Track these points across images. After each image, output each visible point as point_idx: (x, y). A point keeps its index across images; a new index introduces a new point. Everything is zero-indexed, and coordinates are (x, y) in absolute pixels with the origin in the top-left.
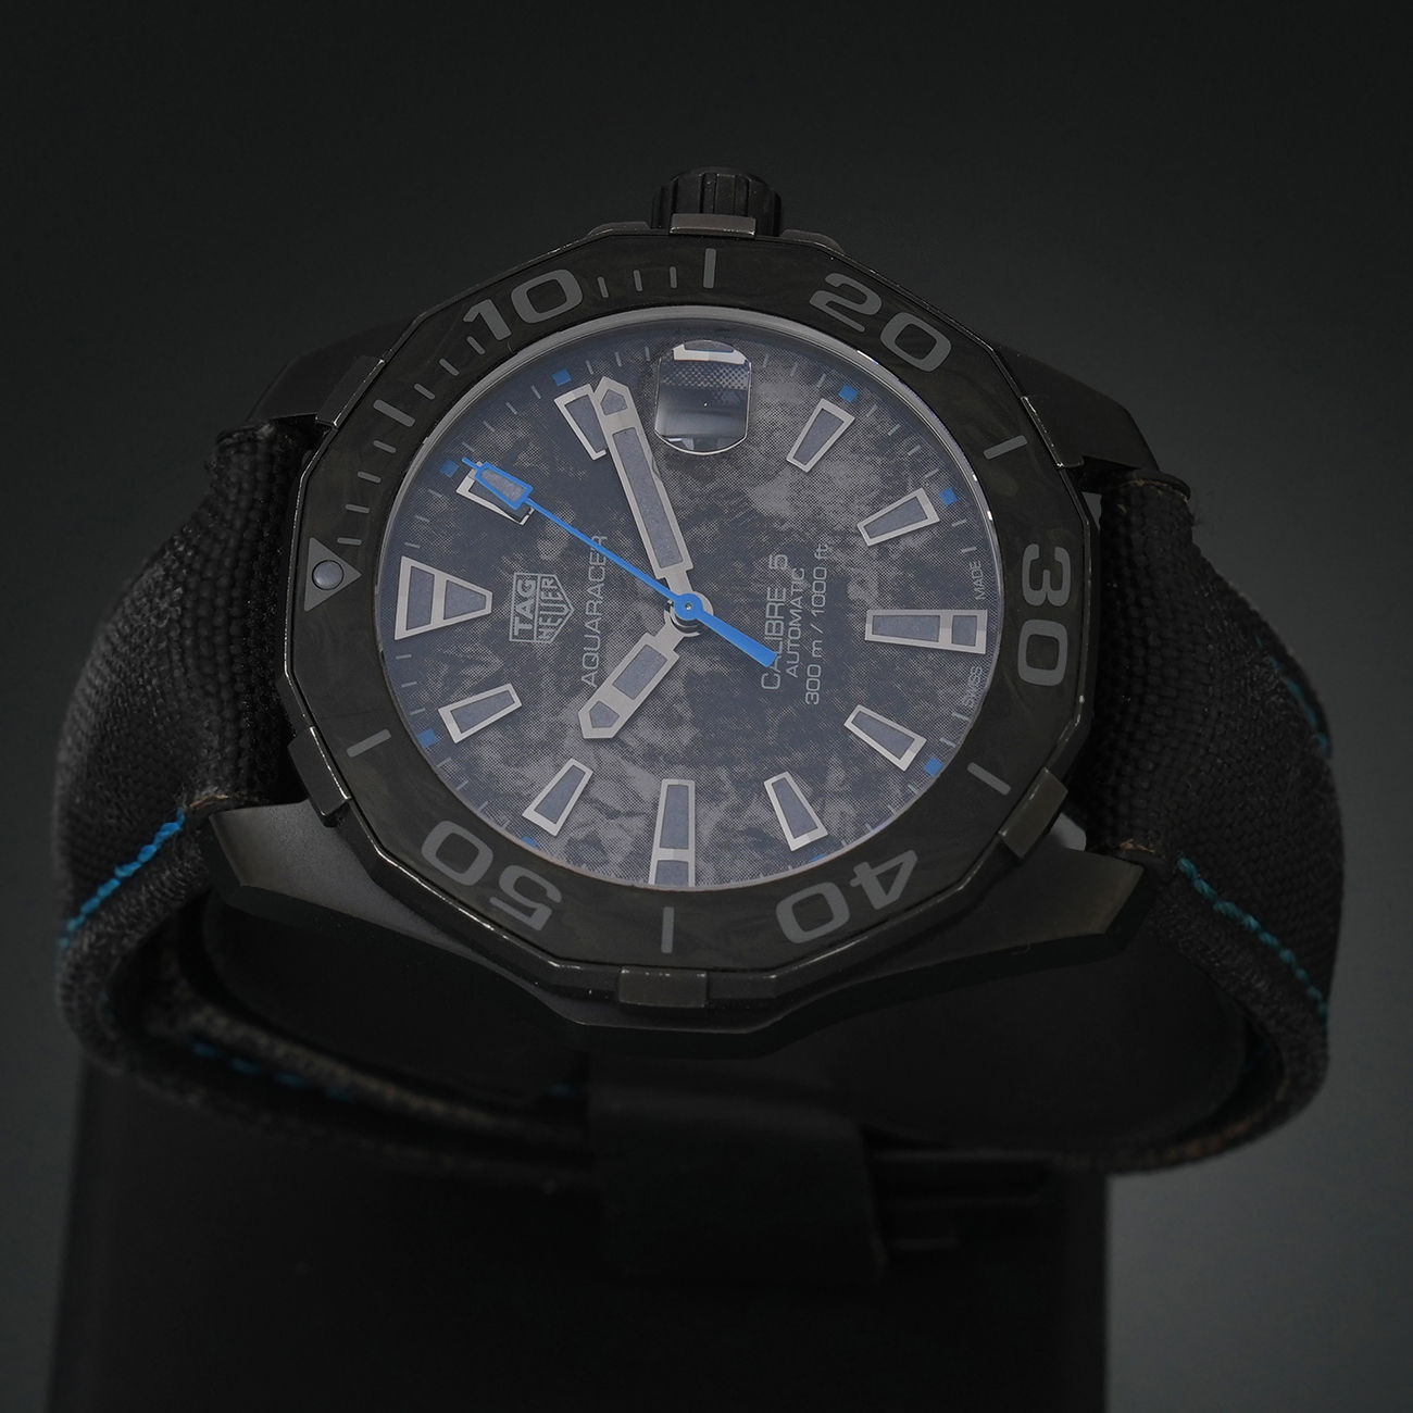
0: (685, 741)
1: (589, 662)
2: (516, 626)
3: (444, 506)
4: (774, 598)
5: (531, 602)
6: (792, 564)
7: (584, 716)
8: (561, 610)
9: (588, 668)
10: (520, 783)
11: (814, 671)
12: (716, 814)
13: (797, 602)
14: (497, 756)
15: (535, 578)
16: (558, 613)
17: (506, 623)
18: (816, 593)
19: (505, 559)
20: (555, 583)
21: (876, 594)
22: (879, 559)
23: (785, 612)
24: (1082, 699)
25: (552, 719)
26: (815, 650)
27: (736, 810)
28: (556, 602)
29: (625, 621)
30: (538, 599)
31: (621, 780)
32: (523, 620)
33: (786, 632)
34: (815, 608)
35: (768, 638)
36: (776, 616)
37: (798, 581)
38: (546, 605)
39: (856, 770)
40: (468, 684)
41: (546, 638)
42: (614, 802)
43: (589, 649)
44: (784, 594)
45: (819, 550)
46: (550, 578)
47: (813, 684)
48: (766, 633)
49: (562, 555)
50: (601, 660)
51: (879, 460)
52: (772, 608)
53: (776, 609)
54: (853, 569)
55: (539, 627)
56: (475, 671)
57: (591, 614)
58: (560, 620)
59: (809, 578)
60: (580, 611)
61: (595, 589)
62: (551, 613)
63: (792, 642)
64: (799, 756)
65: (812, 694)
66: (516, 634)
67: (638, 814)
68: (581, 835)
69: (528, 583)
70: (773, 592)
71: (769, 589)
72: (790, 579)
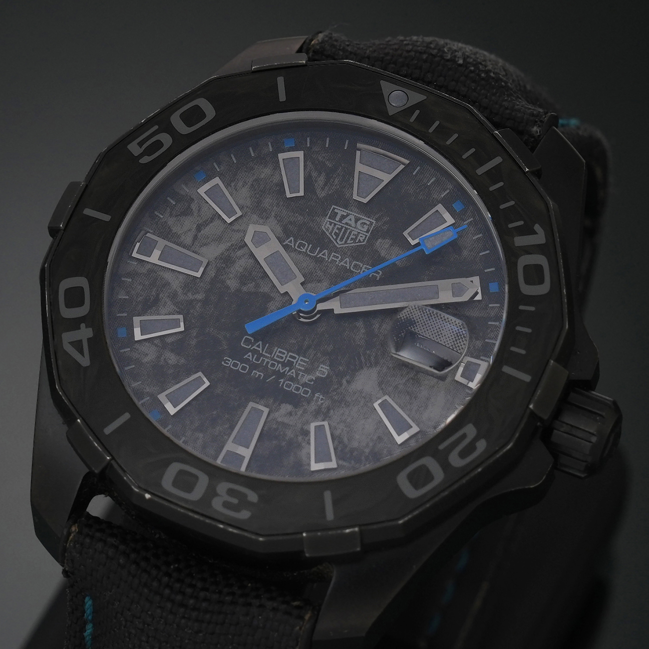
0: (228, 282)
1: (300, 245)
2: (341, 212)
3: (435, 196)
4: (300, 362)
5: (353, 225)
6: (318, 378)
7: (265, 229)
8: (342, 239)
9: (298, 243)
10: (240, 184)
11: (244, 368)
12: (176, 284)
13: (293, 373)
14: (262, 176)
15: (367, 232)
16: (340, 237)
17: (346, 207)
18: (294, 386)
19: (386, 219)
20: (360, 241)
21: (280, 420)
22: (302, 429)
23: (290, 364)
24: (148, 496)
25: (273, 214)
26: (257, 373)
27: (174, 296)
28: (348, 238)
29: (319, 273)
30: (353, 229)
31: (219, 239)
32: (343, 217)
33: (275, 361)
34: (284, 383)
35: (275, 349)
36: (288, 358)
37: (306, 378)
38: (348, 233)
39: (170, 371)
40: (314, 174)
41: (326, 225)
42: (206, 231)
43: (310, 247)
44: (300, 368)
45: (321, 397)
46: (364, 240)
47: (235, 365)
48: (279, 349)
49: (377, 251)
50: (300, 252)
51: (367, 451)
52: (294, 358)
53: (292, 360)
54: (301, 412)
55: (335, 225)
56: (321, 180)
57: (332, 255)
58: (335, 237)
59: (305, 385)
60: (336, 250)
61: (347, 263)
62: (341, 233)
63: (268, 363)
64: (193, 342)
65: (230, 363)
66: (336, 211)
67: (194, 241)
68: (194, 206)
69: (366, 227)
70: (304, 362)
71: (308, 360)
72: (309, 374)
